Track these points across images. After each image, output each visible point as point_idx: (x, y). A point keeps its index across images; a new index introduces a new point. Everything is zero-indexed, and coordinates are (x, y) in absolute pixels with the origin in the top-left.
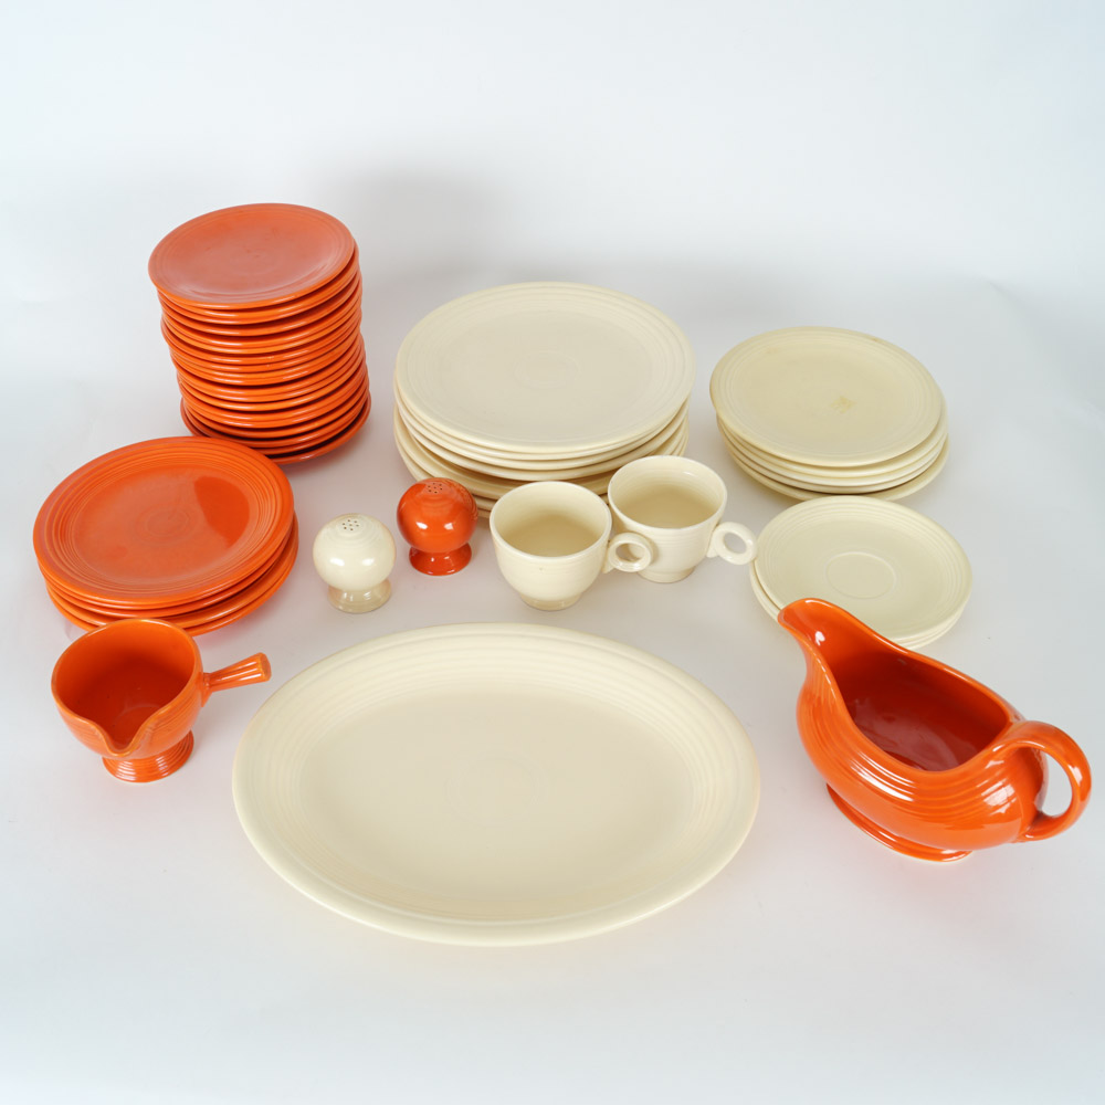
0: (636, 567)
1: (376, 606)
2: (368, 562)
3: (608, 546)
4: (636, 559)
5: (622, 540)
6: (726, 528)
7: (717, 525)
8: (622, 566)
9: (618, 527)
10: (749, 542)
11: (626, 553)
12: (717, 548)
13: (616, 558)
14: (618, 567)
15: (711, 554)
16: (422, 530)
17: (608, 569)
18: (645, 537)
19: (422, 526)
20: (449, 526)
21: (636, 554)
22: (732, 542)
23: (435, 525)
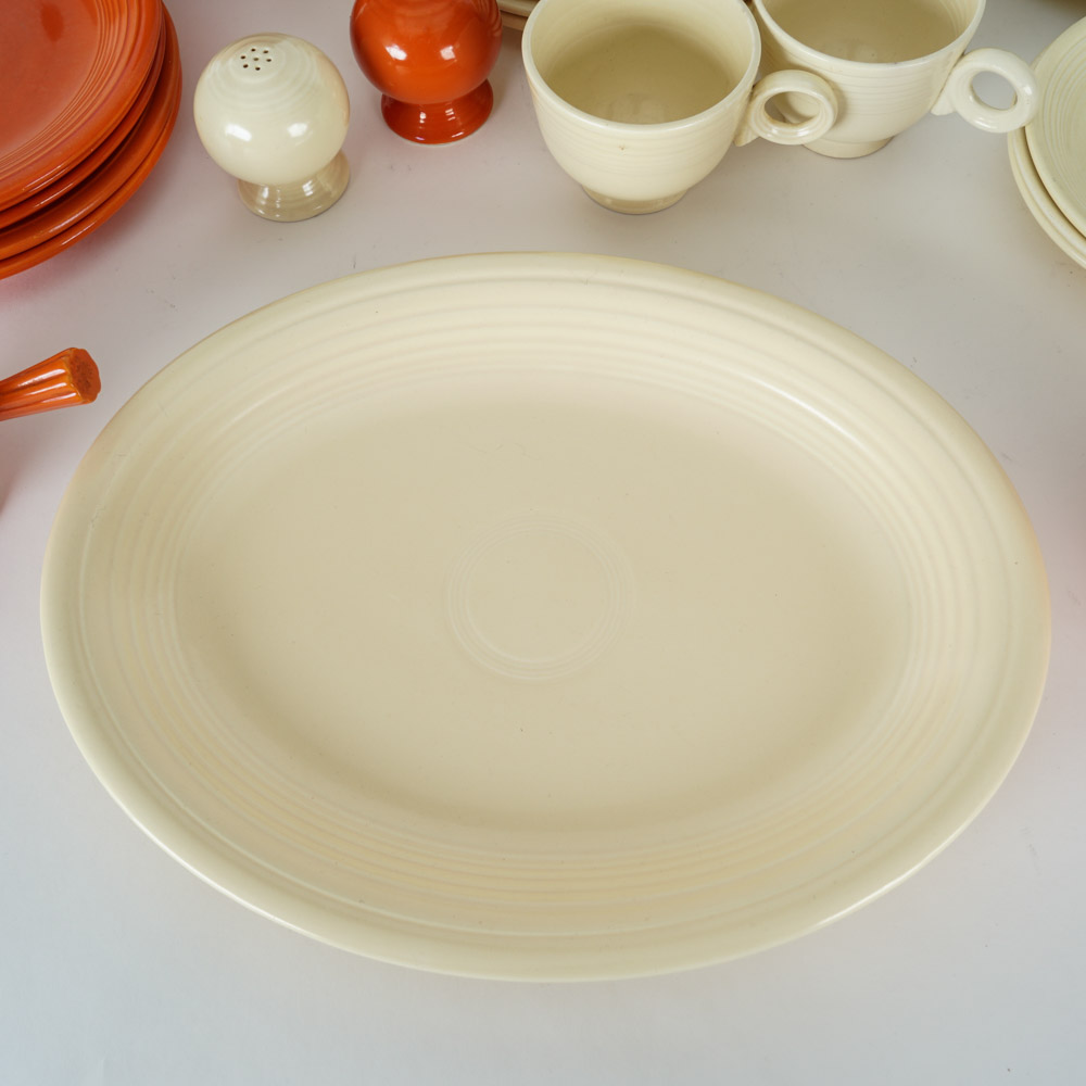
0: (802, 134)
1: (325, 205)
2: (297, 130)
3: (752, 97)
4: (803, 119)
5: (779, 84)
6: (983, 60)
7: (963, 55)
8: (775, 133)
9: (773, 60)
10: (1027, 90)
11: (781, 109)
12: (954, 99)
13: (764, 116)
14: (769, 137)
15: (941, 108)
16: (397, 62)
17: (747, 138)
18: (827, 80)
19: (397, 53)
20: (448, 53)
21: (803, 109)
22: (985, 89)
23: (423, 50)
